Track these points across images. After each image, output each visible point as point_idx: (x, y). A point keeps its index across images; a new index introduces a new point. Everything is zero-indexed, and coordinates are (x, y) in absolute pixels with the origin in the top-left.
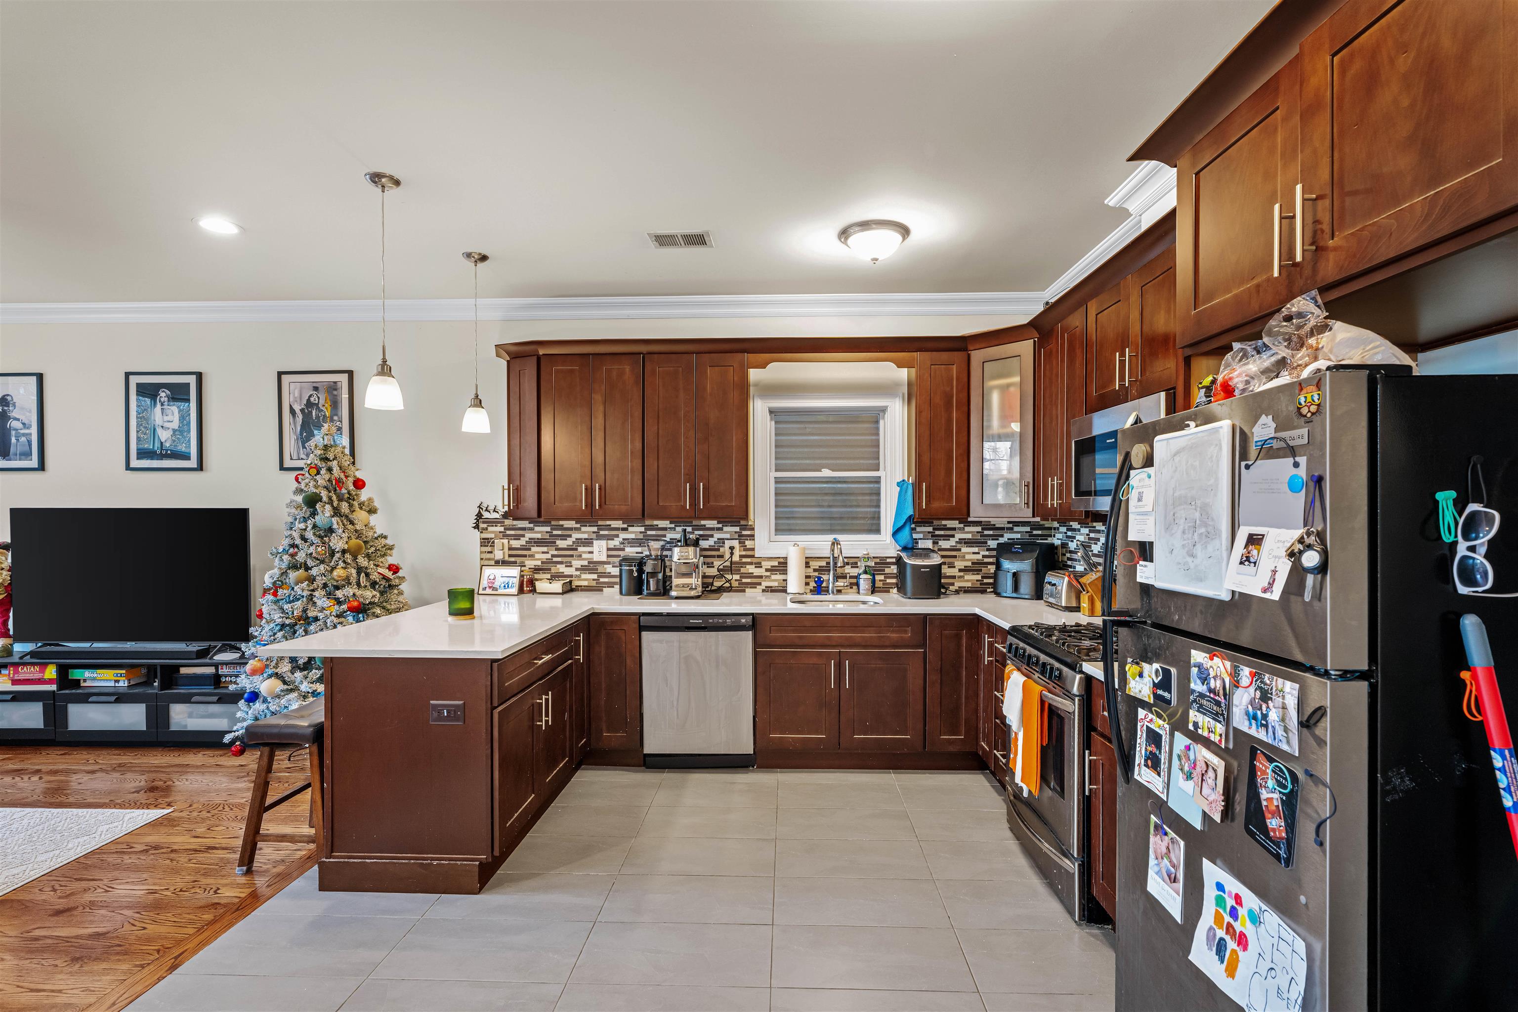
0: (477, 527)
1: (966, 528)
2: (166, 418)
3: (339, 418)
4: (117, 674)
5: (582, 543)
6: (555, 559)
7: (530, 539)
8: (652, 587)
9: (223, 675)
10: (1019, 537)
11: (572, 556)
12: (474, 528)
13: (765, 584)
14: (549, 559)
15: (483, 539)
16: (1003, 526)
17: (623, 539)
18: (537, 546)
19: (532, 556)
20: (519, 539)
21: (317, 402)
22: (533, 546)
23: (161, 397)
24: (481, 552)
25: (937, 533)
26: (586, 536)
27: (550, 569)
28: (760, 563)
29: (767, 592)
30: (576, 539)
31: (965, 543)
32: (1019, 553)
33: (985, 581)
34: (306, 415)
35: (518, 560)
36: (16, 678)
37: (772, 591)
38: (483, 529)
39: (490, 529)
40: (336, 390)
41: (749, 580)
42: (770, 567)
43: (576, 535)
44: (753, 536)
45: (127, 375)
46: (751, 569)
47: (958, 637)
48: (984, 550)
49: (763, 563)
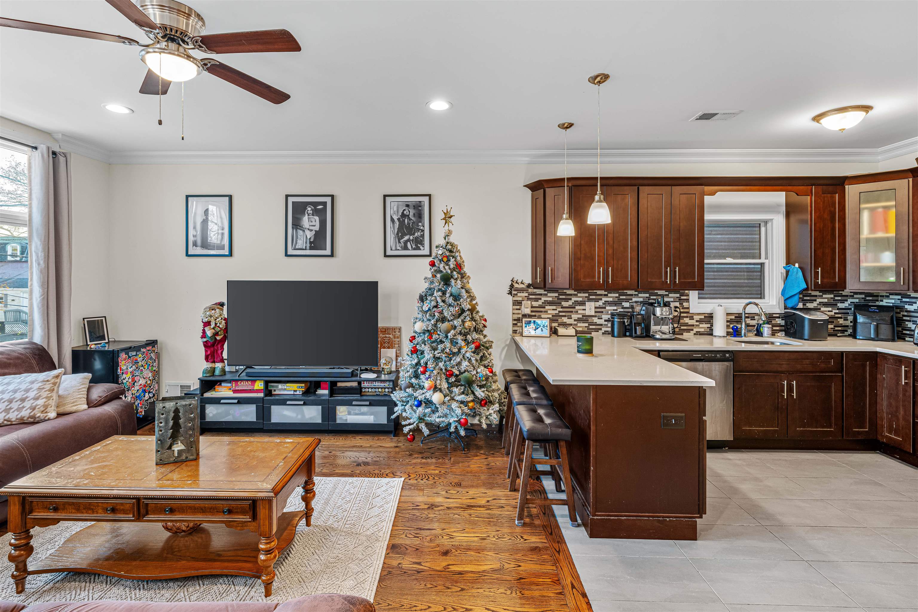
0: (510, 293)
1: (824, 295)
2: (311, 224)
3: (422, 224)
4: (299, 386)
5: (578, 303)
6: (561, 314)
7: (544, 301)
8: (639, 332)
9: (364, 388)
10: (858, 301)
11: (572, 312)
12: (509, 294)
13: (695, 330)
14: (557, 314)
15: (515, 301)
16: (847, 294)
17: (605, 301)
18: (549, 305)
19: (546, 312)
20: (538, 301)
21: (408, 214)
22: (547, 305)
23: (308, 210)
24: (513, 309)
25: (805, 298)
26: (581, 299)
27: (558, 320)
28: (693, 317)
29: (697, 335)
30: (575, 301)
31: (823, 305)
32: (877, 312)
33: (836, 328)
34: (401, 223)
35: (537, 314)
36: (237, 389)
37: (700, 334)
38: (515, 294)
39: (519, 294)
40: (420, 206)
41: (685, 328)
42: (699, 320)
43: (574, 299)
44: (688, 300)
45: (287, 196)
46: (687, 320)
47: (864, 366)
48: (835, 309)
49: (695, 317)
